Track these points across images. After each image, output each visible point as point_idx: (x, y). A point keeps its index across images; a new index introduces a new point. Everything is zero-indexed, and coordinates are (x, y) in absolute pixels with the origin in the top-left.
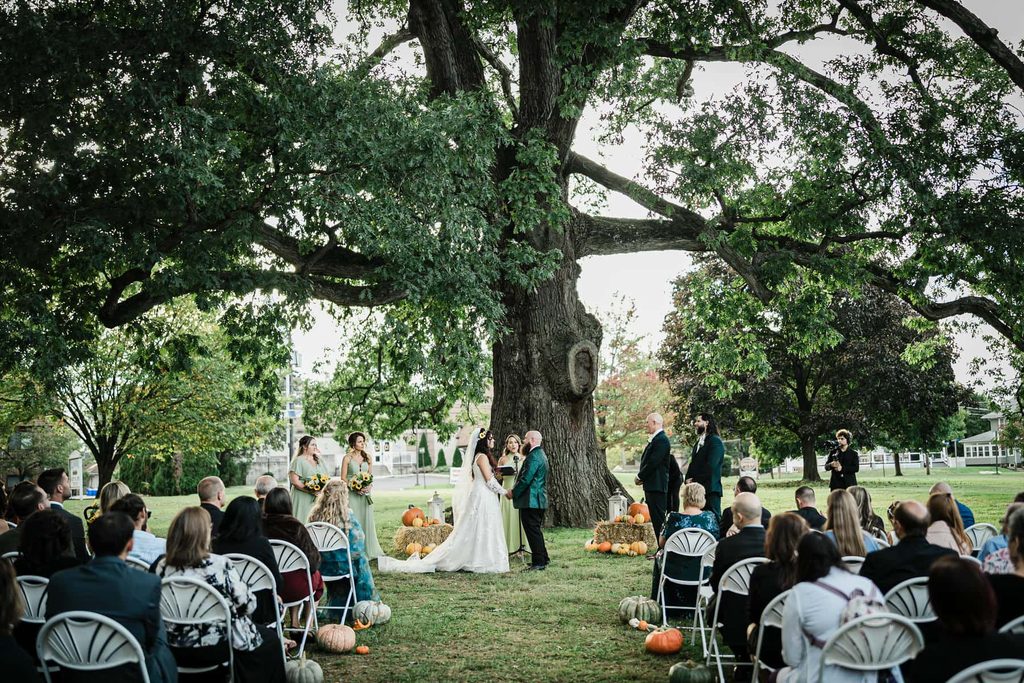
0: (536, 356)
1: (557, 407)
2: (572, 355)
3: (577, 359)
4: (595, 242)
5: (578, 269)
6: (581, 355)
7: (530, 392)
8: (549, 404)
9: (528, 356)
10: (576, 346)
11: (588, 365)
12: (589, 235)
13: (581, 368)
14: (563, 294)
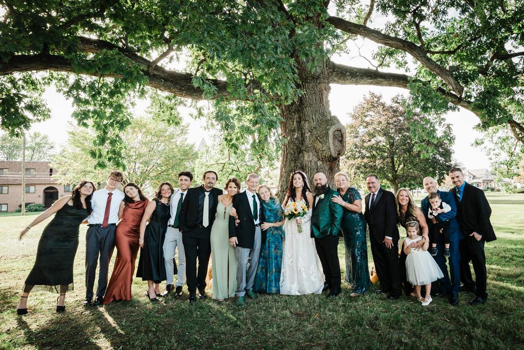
0: (308, 135)
1: (321, 165)
2: (331, 133)
3: (334, 135)
4: (337, 75)
5: (329, 88)
6: (336, 133)
7: (304, 156)
8: (316, 163)
9: (302, 135)
10: (333, 127)
11: (340, 139)
12: (334, 71)
13: (336, 140)
14: (323, 99)
